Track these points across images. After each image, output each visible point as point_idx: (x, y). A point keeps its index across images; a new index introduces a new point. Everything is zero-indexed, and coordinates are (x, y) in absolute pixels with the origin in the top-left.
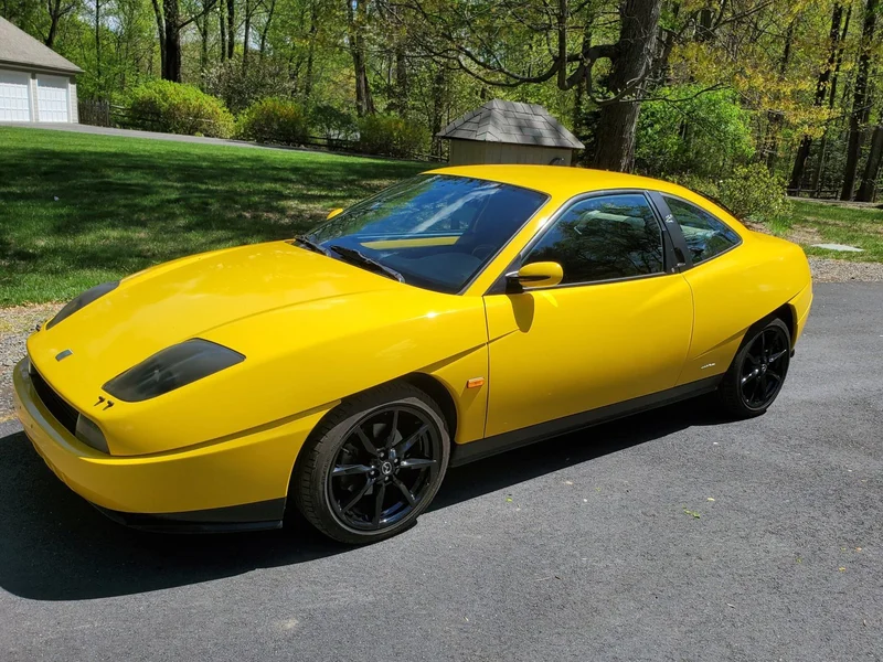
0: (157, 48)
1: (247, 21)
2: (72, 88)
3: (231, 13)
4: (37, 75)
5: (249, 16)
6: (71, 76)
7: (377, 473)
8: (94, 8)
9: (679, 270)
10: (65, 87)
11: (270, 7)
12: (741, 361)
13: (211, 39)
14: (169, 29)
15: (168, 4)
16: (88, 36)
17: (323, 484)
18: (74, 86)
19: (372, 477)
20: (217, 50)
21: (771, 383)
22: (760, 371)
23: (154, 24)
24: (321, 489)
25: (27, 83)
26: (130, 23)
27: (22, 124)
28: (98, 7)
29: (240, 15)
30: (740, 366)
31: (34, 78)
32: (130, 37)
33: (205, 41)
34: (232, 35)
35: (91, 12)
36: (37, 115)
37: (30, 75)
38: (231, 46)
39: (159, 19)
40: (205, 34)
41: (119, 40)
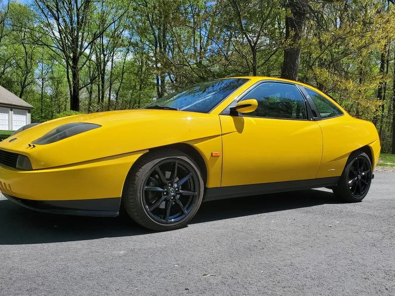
0: (69, 100)
1: (110, 87)
2: (29, 115)
3: (103, 82)
4: (13, 109)
5: (111, 84)
6: (29, 110)
7: (168, 193)
8: (41, 83)
9: (314, 120)
10: (26, 115)
11: (120, 81)
12: (348, 171)
13: (93, 96)
14: (74, 90)
15: (75, 80)
16: (38, 96)
17: (140, 193)
18: (30, 114)
19: (164, 195)
20: (96, 100)
21: (363, 187)
22: (358, 179)
23: (68, 89)
24: (139, 196)
25: (8, 113)
26: (57, 89)
27: (4, 131)
28: (43, 83)
29: (107, 84)
30: (347, 174)
31: (11, 110)
32: (57, 96)
33: (90, 96)
34: (103, 93)
35: (40, 86)
36: (12, 127)
37: (9, 109)
38: (103, 97)
39: (70, 86)
40: (91, 93)
41: (51, 98)
